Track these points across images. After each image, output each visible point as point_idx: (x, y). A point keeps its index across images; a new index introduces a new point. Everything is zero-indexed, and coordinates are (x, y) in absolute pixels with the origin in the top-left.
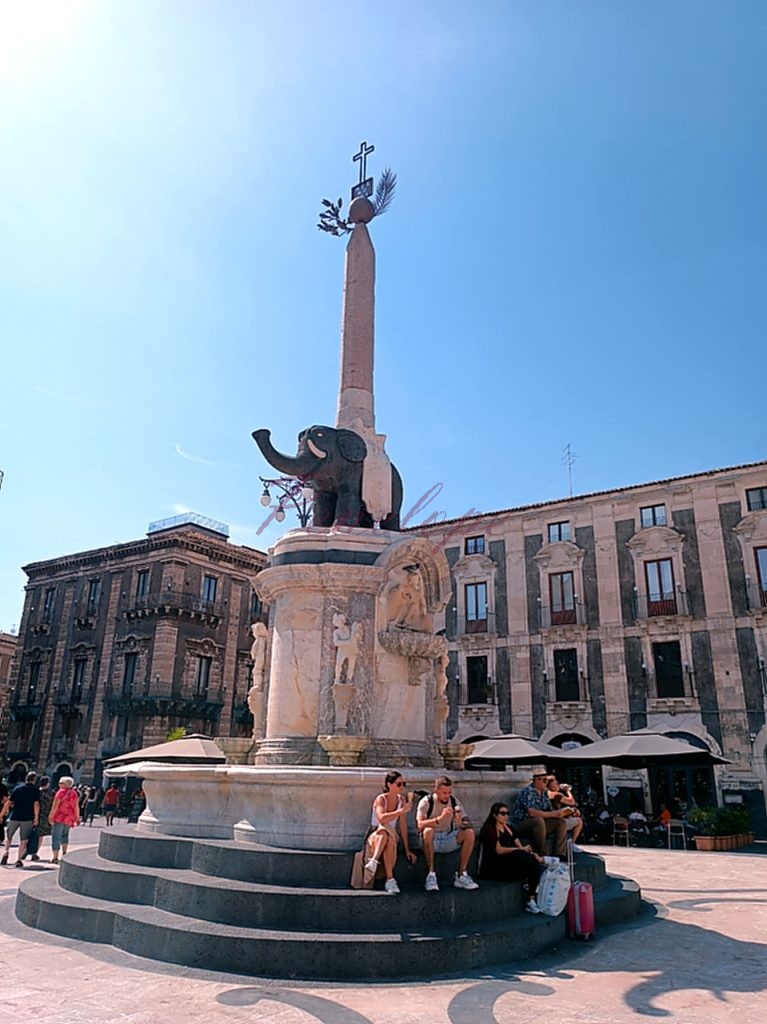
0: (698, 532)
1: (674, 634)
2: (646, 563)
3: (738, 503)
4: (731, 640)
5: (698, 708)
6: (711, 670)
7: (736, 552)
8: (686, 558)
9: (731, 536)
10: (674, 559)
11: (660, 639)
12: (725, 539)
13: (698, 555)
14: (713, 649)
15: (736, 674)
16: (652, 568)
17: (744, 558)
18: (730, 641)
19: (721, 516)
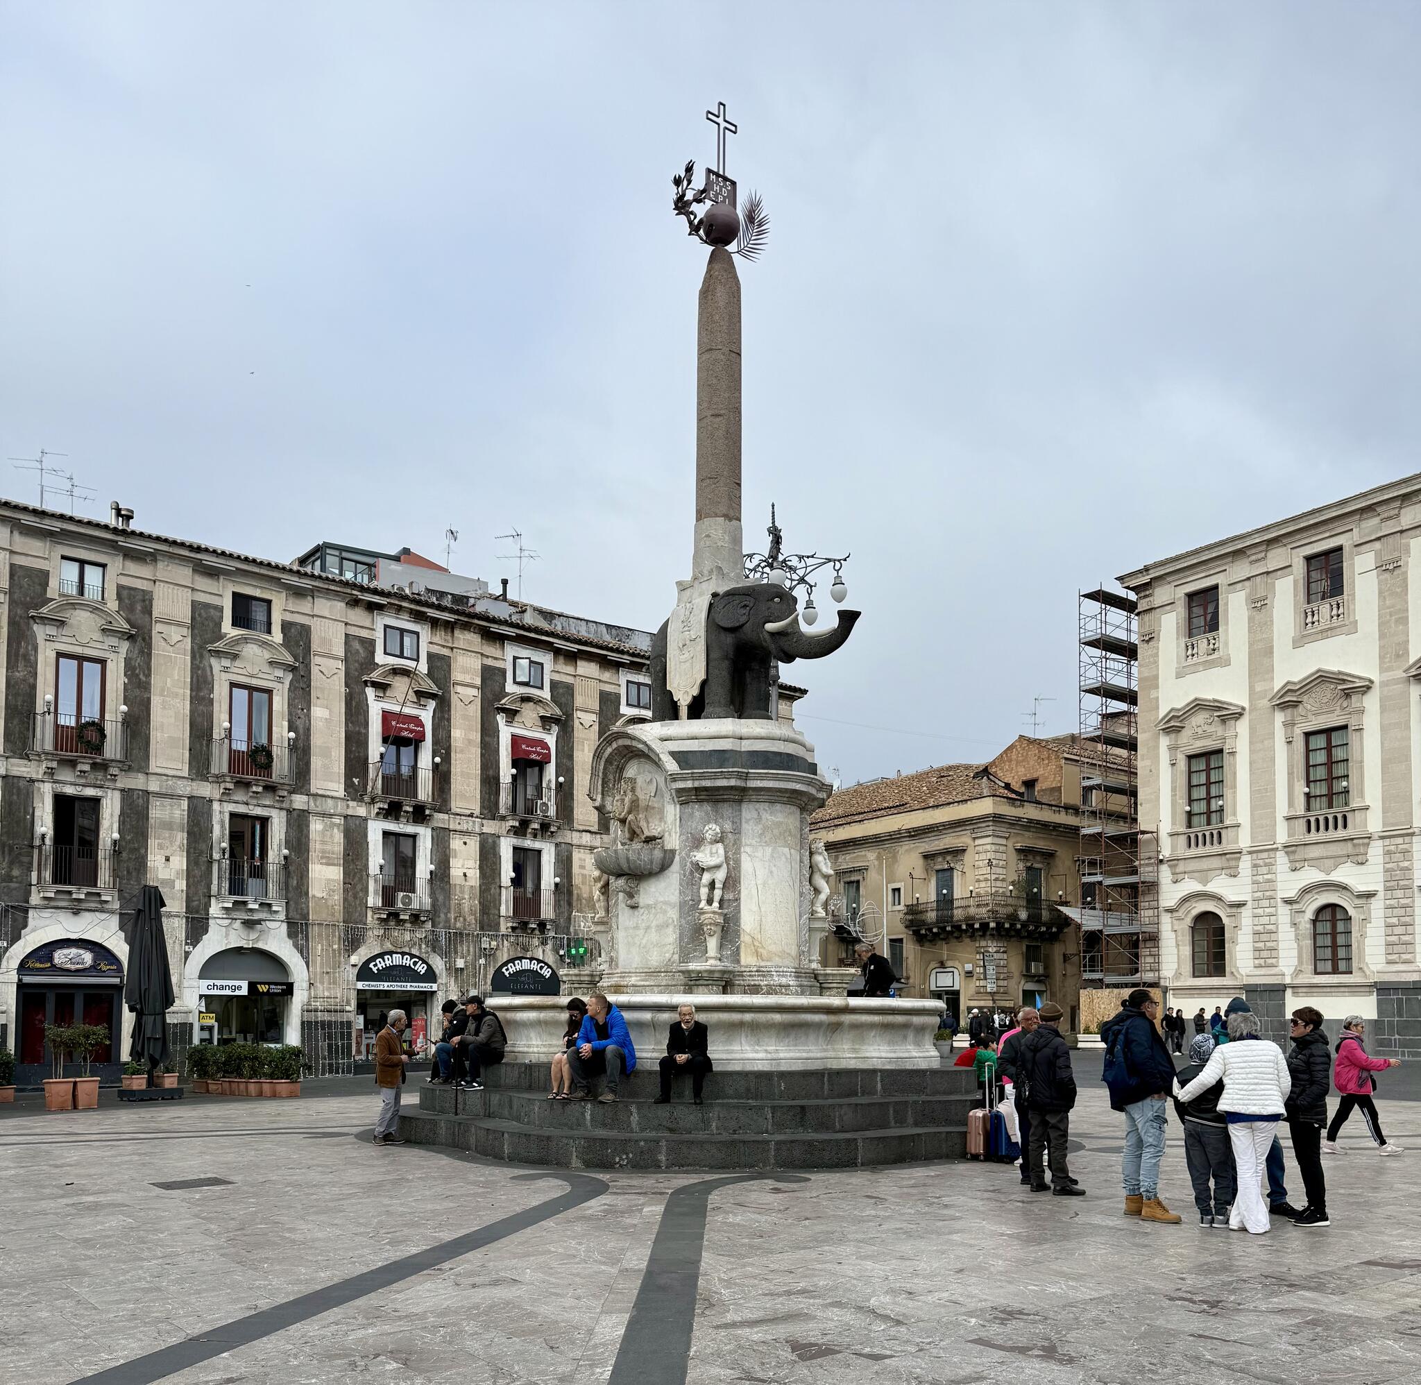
0: (154, 632)
1: (95, 786)
2: (60, 655)
3: (221, 609)
4: (180, 811)
5: (117, 905)
6: (143, 851)
7: (205, 682)
8: (130, 669)
9: (202, 656)
10: (110, 665)
11: (69, 790)
12: (193, 657)
13: (149, 669)
14: (151, 821)
15: (180, 862)
16: (69, 666)
17: (215, 695)
18: (177, 813)
19: (193, 618)
